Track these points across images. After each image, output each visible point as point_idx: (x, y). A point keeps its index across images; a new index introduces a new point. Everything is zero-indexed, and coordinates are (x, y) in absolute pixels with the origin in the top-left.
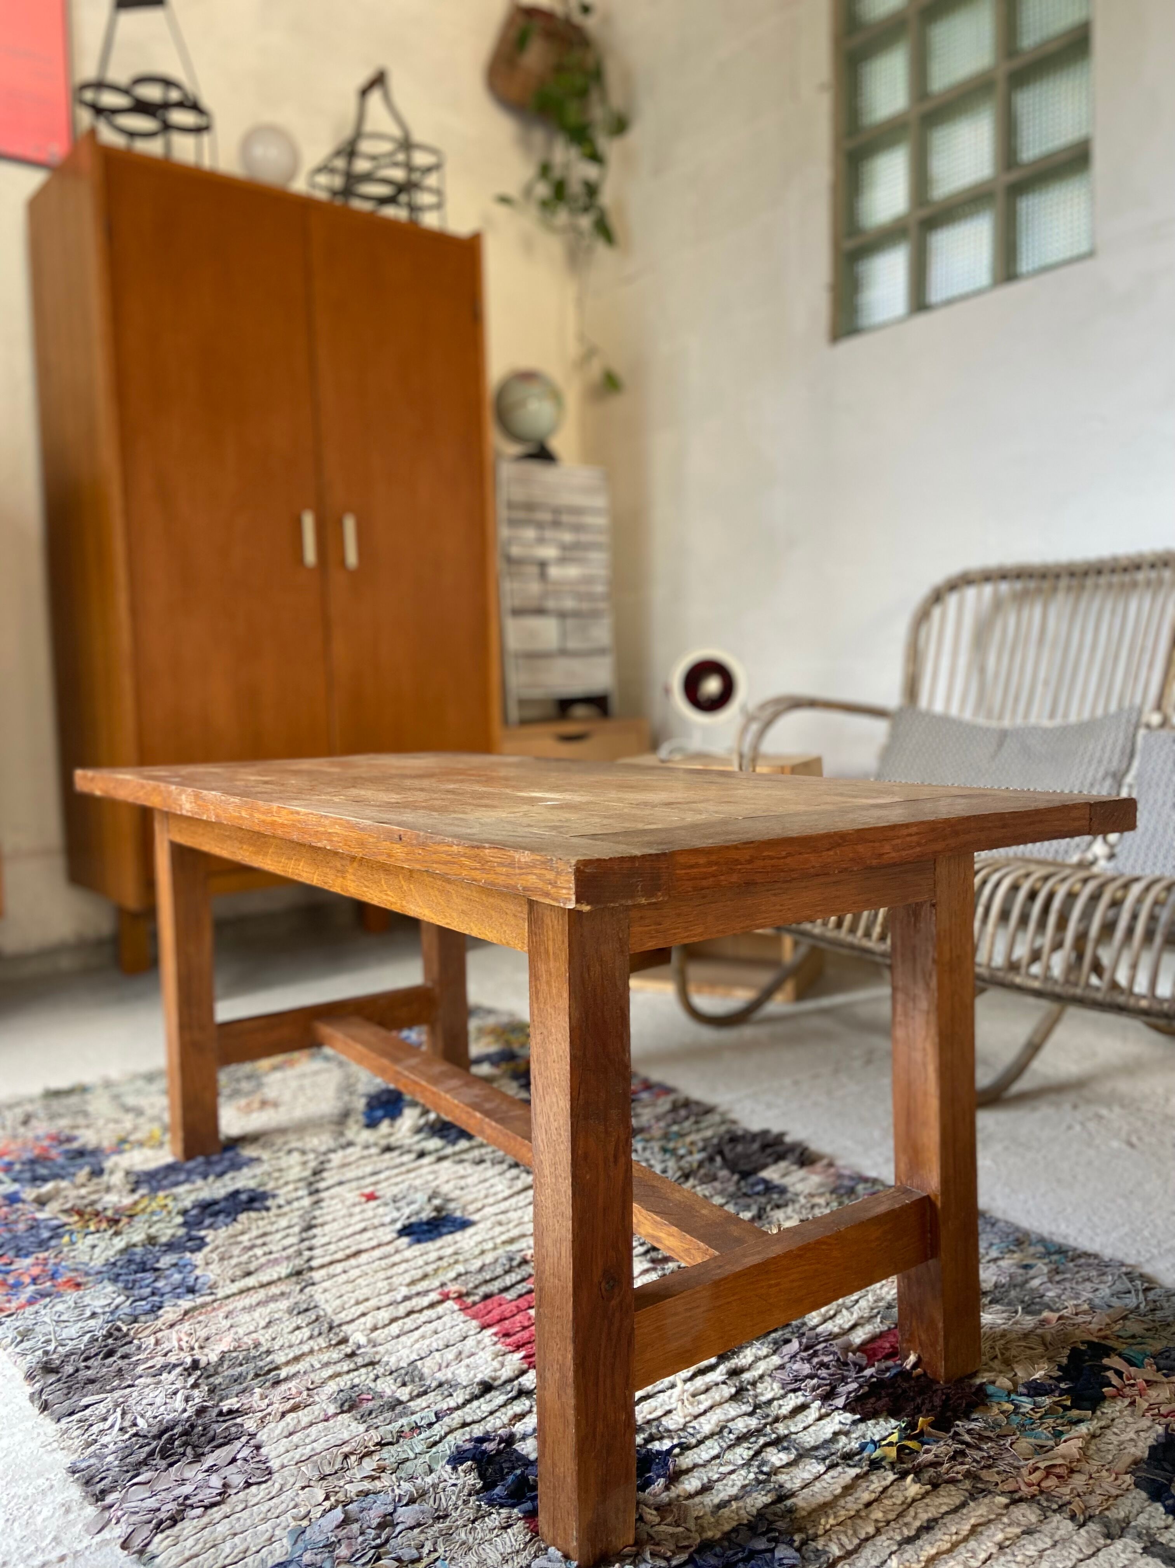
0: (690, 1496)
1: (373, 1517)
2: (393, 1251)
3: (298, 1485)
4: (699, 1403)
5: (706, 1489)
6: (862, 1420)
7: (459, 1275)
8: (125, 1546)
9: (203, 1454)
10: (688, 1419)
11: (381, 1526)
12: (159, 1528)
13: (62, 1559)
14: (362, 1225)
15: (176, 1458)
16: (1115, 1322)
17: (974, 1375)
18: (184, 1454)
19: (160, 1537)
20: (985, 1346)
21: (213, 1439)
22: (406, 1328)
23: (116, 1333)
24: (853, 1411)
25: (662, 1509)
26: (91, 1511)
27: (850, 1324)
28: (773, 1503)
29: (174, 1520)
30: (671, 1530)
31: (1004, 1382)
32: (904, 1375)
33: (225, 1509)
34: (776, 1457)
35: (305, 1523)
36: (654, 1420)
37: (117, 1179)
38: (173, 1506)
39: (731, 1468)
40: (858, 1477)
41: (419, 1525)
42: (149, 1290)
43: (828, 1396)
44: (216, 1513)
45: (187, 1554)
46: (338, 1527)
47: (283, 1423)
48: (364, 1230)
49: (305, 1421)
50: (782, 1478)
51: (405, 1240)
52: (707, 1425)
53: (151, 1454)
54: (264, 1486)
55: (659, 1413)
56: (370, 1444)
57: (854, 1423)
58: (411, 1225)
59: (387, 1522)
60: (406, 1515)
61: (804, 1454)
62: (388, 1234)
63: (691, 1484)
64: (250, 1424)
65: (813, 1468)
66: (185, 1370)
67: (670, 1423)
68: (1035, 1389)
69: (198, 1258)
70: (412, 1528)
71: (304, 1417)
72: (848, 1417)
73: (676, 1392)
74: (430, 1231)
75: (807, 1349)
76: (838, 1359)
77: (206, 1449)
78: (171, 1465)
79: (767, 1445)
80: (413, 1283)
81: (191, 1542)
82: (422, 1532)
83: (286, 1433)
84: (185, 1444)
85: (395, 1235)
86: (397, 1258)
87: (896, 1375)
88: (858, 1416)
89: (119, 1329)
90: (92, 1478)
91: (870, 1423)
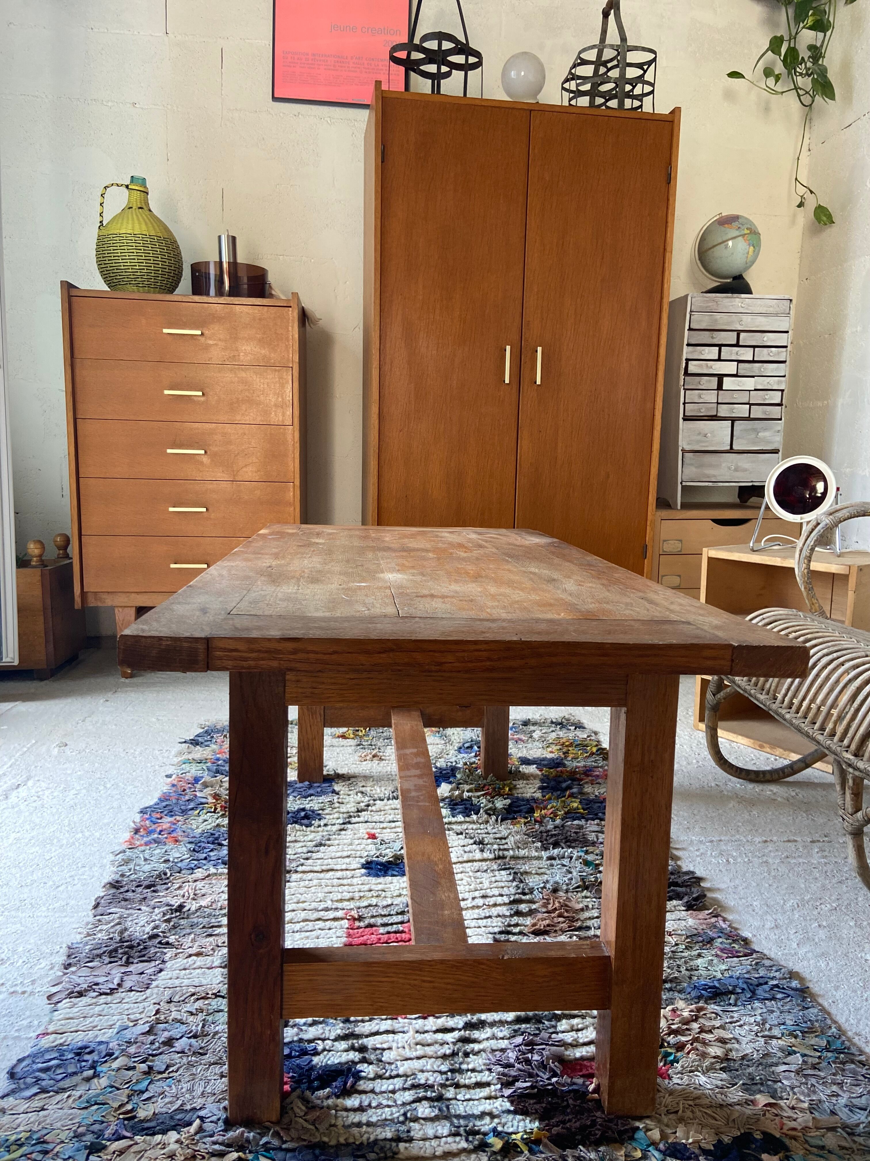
0: (347, 1110)
1: (167, 1036)
2: (351, 875)
3: (154, 1001)
4: (416, 1050)
5: (361, 1109)
6: (515, 1112)
7: (370, 905)
8: (49, 997)
9: (132, 963)
10: (398, 1058)
11: (164, 1043)
12: (70, 995)
13: (24, 993)
14: (349, 853)
15: (116, 959)
16: (818, 1128)
17: (640, 1118)
18: (121, 959)
19: (68, 1000)
20: (673, 1100)
21: (144, 956)
22: (306, 928)
23: (163, 876)
24: (512, 1103)
25: (312, 1109)
26: (58, 973)
27: (586, 1040)
28: (391, 1140)
29: (81, 994)
30: (306, 1125)
31: (656, 1134)
32: (581, 1094)
33: (109, 998)
34: (425, 1110)
35: (132, 1024)
36: (379, 1049)
38: (85, 986)
39: (390, 1103)
40: (464, 1150)
41: (183, 1052)
42: (205, 855)
43: (507, 1084)
44: (103, 999)
45: (71, 1015)
46: (143, 1034)
47: (185, 961)
48: (348, 857)
49: (198, 964)
50: (415, 1126)
51: (363, 871)
52: (404, 1068)
53: (104, 952)
54: (138, 994)
55: (385, 1046)
56: (210, 993)
57: (509, 1112)
58: (371, 862)
59: (169, 1042)
60: (182, 1043)
61: (445, 1116)
62: (356, 863)
63: (353, 1102)
64: (170, 954)
66: (171, 910)
67: (387, 1056)
68: (675, 1151)
70: (178, 1053)
71: (199, 961)
72: (508, 1105)
73: (406, 1036)
74: (380, 870)
75: (526, 1045)
76: (543, 1061)
77: (135, 961)
78: (111, 962)
79: (426, 1098)
80: (341, 900)
81: (77, 1010)
82: (181, 1057)
83: (182, 968)
84: (125, 953)
85: (359, 866)
86: (345, 882)
87: (570, 1091)
88: (512, 1108)
89: (165, 874)
90: (73, 954)
91: (519, 1117)
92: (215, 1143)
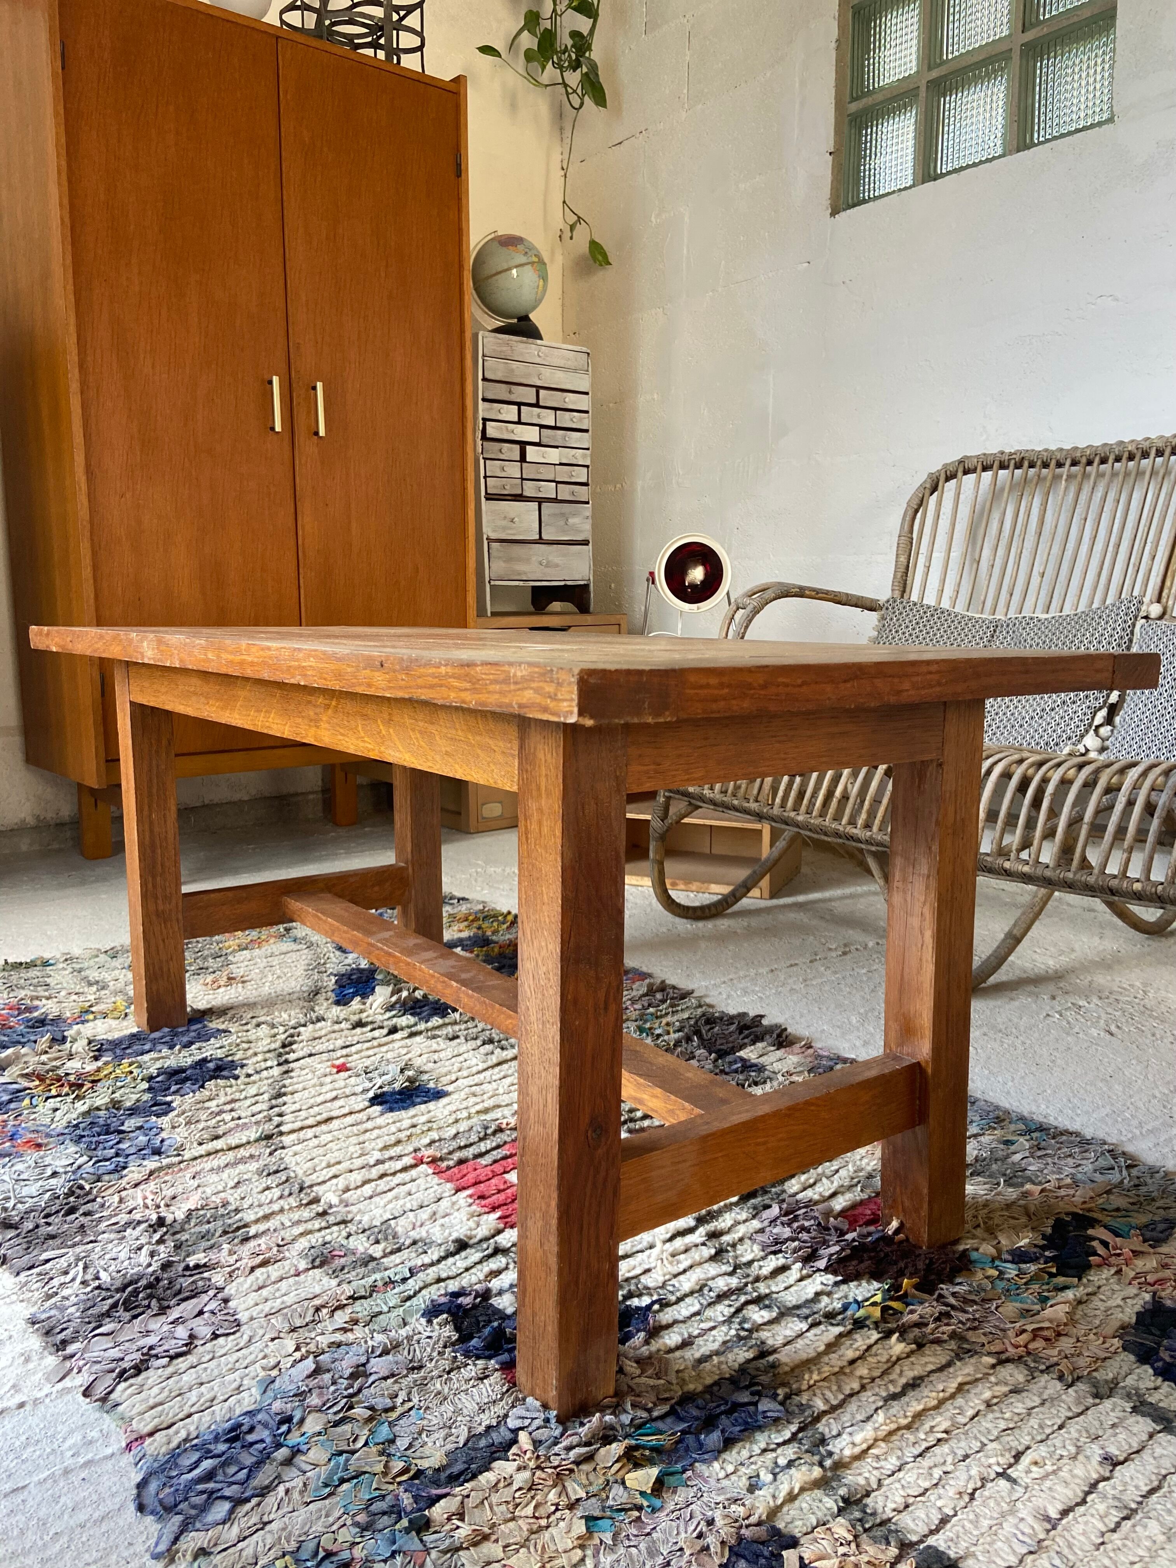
0: (671, 1351)
1: (346, 1366)
2: (365, 1118)
3: (268, 1337)
4: (678, 1262)
5: (686, 1344)
6: (844, 1282)
7: (433, 1142)
8: (86, 1393)
9: (169, 1307)
10: (667, 1277)
11: (354, 1376)
12: (122, 1376)
13: (21, 1405)
14: (334, 1094)
15: (140, 1310)
16: (1100, 1195)
17: (956, 1242)
18: (149, 1307)
19: (123, 1385)
20: (968, 1215)
21: (179, 1292)
22: (379, 1190)
23: (78, 1191)
24: (835, 1273)
25: (642, 1362)
26: (51, 1360)
27: (831, 1192)
28: (755, 1359)
29: (138, 1369)
30: (652, 1382)
31: (987, 1249)
32: (886, 1240)
33: (191, 1359)
34: (757, 1315)
35: (274, 1373)
36: (633, 1278)
37: (80, 1046)
38: (138, 1356)
39: (712, 1324)
40: (841, 1335)
41: (393, 1375)
42: (113, 1151)
43: (809, 1258)
44: (182, 1363)
45: (151, 1402)
46: (308, 1377)
47: (252, 1277)
48: (336, 1098)
49: (274, 1276)
50: (764, 1335)
51: (377, 1109)
52: (686, 1283)
53: (115, 1306)
54: (232, 1337)
55: (638, 1271)
56: (343, 1297)
57: (836, 1284)
58: (383, 1094)
59: (359, 1372)
60: (379, 1366)
61: (786, 1312)
62: (360, 1102)
63: (672, 1338)
64: (218, 1278)
65: (794, 1326)
66: (150, 1226)
67: (648, 1281)
68: (1020, 1257)
69: (165, 1121)
70: (385, 1378)
71: (274, 1271)
72: (830, 1279)
73: (655, 1252)
74: (402, 1101)
75: (786, 1215)
76: (819, 1224)
77: (172, 1303)
78: (135, 1317)
79: (747, 1303)
80: (386, 1148)
81: (156, 1390)
82: (396, 1382)
83: (255, 1287)
84: (150, 1297)
85: (367, 1104)
86: (369, 1125)
87: (878, 1240)
88: (840, 1278)
89: (81, 1187)
90: (52, 1328)
91: (852, 1284)
92: (569, 1449)
